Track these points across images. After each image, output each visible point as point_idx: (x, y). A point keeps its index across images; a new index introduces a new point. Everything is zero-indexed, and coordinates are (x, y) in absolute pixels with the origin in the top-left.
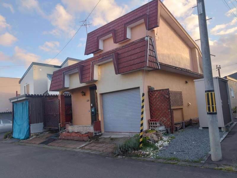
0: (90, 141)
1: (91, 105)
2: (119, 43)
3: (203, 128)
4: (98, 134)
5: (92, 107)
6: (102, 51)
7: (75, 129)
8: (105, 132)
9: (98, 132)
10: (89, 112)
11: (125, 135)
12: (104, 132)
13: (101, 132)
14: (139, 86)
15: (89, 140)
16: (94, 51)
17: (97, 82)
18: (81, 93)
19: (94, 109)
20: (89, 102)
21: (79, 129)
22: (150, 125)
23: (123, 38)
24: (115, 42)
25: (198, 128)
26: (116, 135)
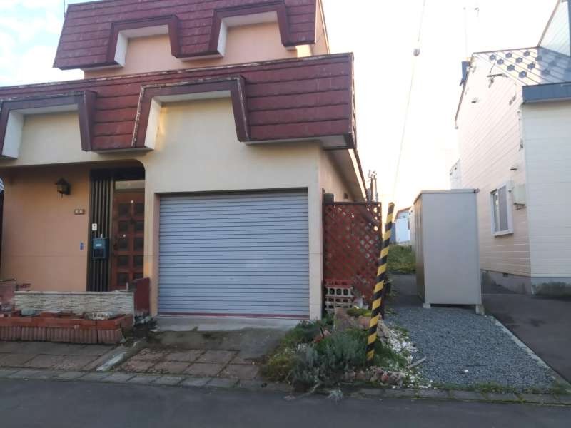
0: (128, 344)
1: (90, 227)
2: (183, 59)
3: (432, 305)
4: (143, 321)
5: (92, 236)
6: (121, 68)
7: (45, 303)
8: (159, 313)
9: (142, 314)
10: (82, 248)
11: (243, 322)
12: (156, 314)
13: (148, 314)
14: (305, 186)
15: (124, 340)
16: (96, 62)
17: (148, 154)
18: (56, 184)
19: (104, 243)
20: (86, 218)
21: (69, 303)
22: (328, 295)
23: (205, 48)
24: (177, 53)
25: (421, 306)
26: (213, 322)
